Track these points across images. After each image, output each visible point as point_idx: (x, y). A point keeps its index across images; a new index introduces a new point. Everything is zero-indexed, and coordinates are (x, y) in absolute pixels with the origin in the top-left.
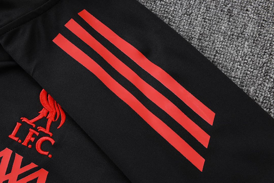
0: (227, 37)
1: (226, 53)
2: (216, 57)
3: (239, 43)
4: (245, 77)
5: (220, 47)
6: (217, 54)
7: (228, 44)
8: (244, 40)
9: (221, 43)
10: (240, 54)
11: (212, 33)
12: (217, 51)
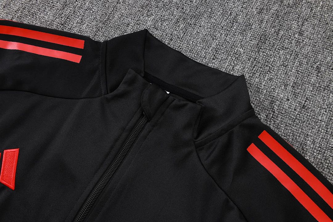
0: (316, 88)
1: (315, 101)
2: (307, 103)
3: (325, 94)
4: (330, 121)
5: (310, 95)
6: (307, 100)
7: (317, 94)
8: (329, 92)
9: (310, 92)
10: (326, 103)
11: (303, 83)
12: (307, 98)
